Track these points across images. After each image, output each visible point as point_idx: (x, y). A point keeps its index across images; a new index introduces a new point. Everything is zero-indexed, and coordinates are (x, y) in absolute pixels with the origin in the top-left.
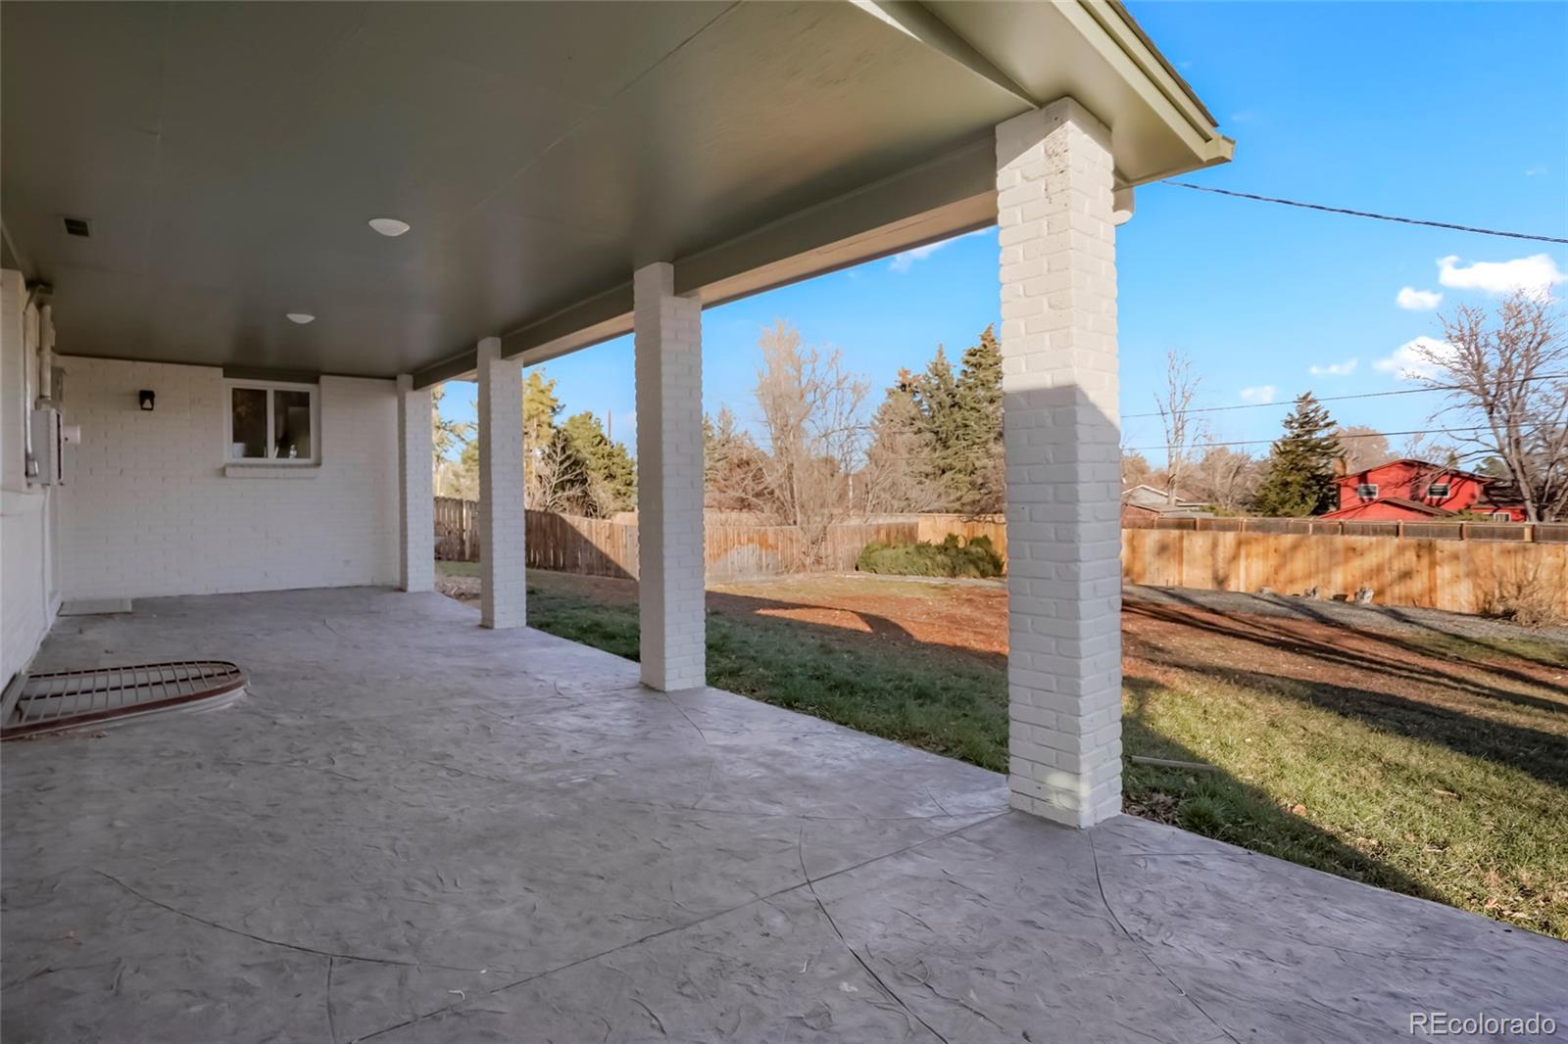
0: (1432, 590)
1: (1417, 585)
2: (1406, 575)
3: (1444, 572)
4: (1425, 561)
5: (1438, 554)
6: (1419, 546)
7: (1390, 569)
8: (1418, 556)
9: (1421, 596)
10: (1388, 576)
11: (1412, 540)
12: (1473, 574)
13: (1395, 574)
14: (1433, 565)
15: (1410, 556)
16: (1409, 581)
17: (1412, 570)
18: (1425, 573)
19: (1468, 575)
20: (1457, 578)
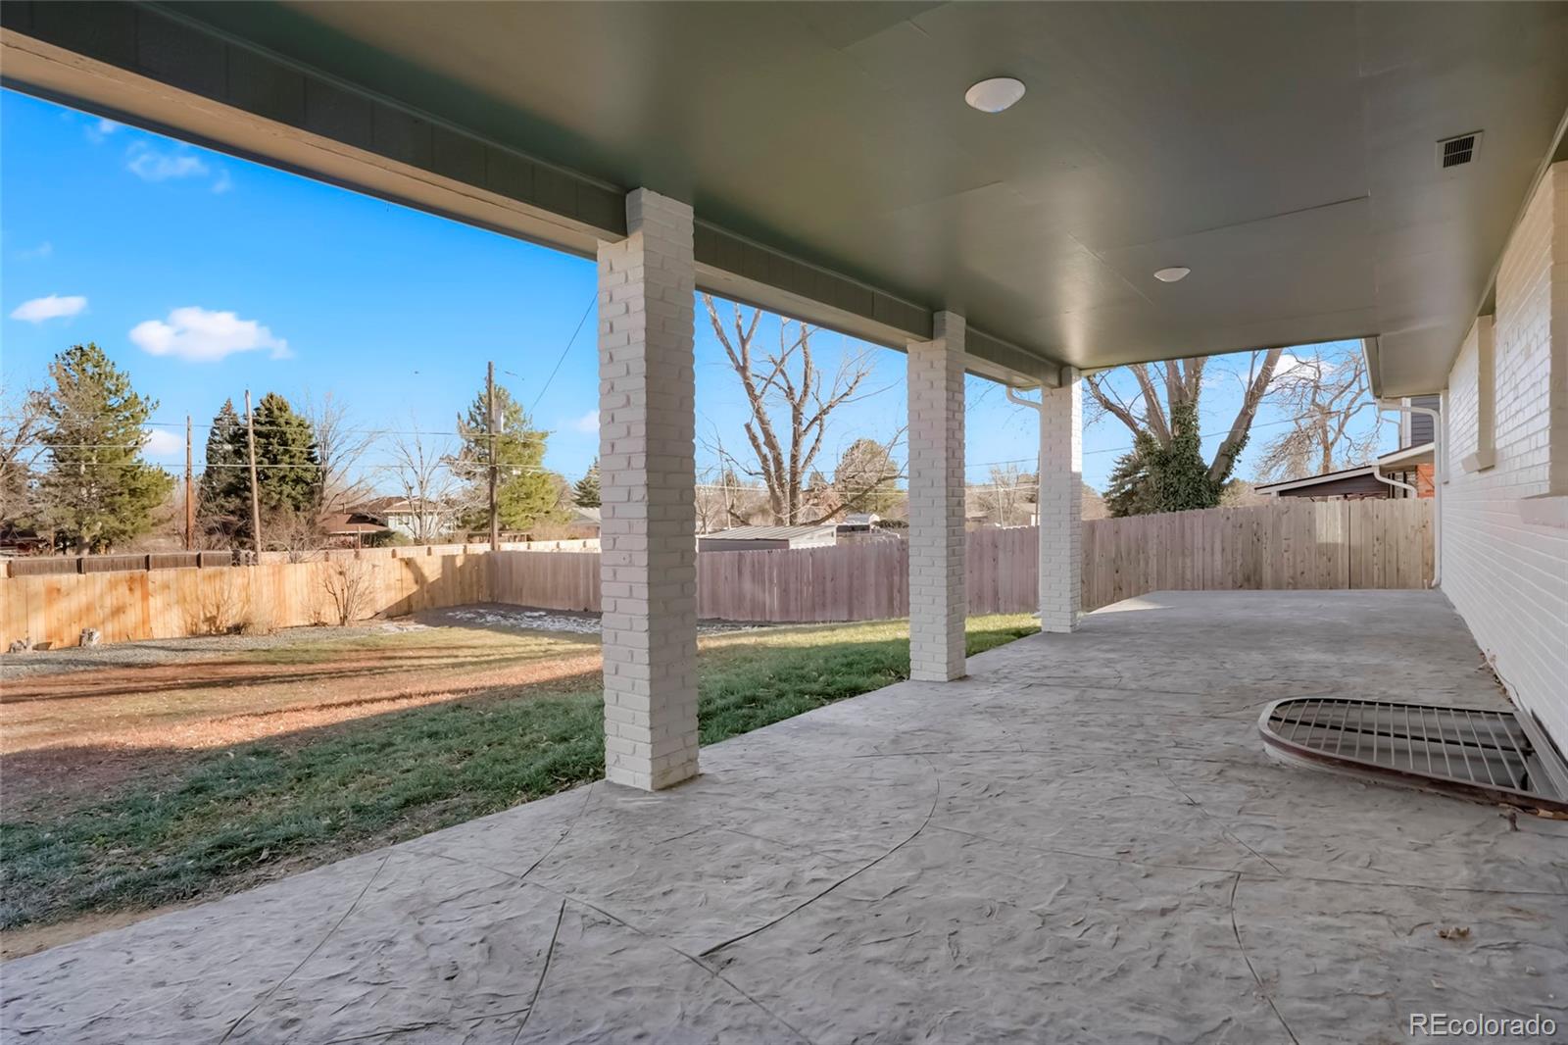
0: (145, 621)
1: (132, 617)
2: (118, 611)
3: (156, 602)
4: (138, 593)
5: (151, 586)
6: (132, 580)
7: (101, 607)
8: (131, 589)
9: (135, 629)
10: (100, 614)
11: (124, 574)
12: (182, 600)
13: (107, 611)
14: (145, 596)
15: (123, 589)
16: (122, 616)
17: (125, 603)
18: (139, 605)
19: (178, 602)
20: (168, 606)
